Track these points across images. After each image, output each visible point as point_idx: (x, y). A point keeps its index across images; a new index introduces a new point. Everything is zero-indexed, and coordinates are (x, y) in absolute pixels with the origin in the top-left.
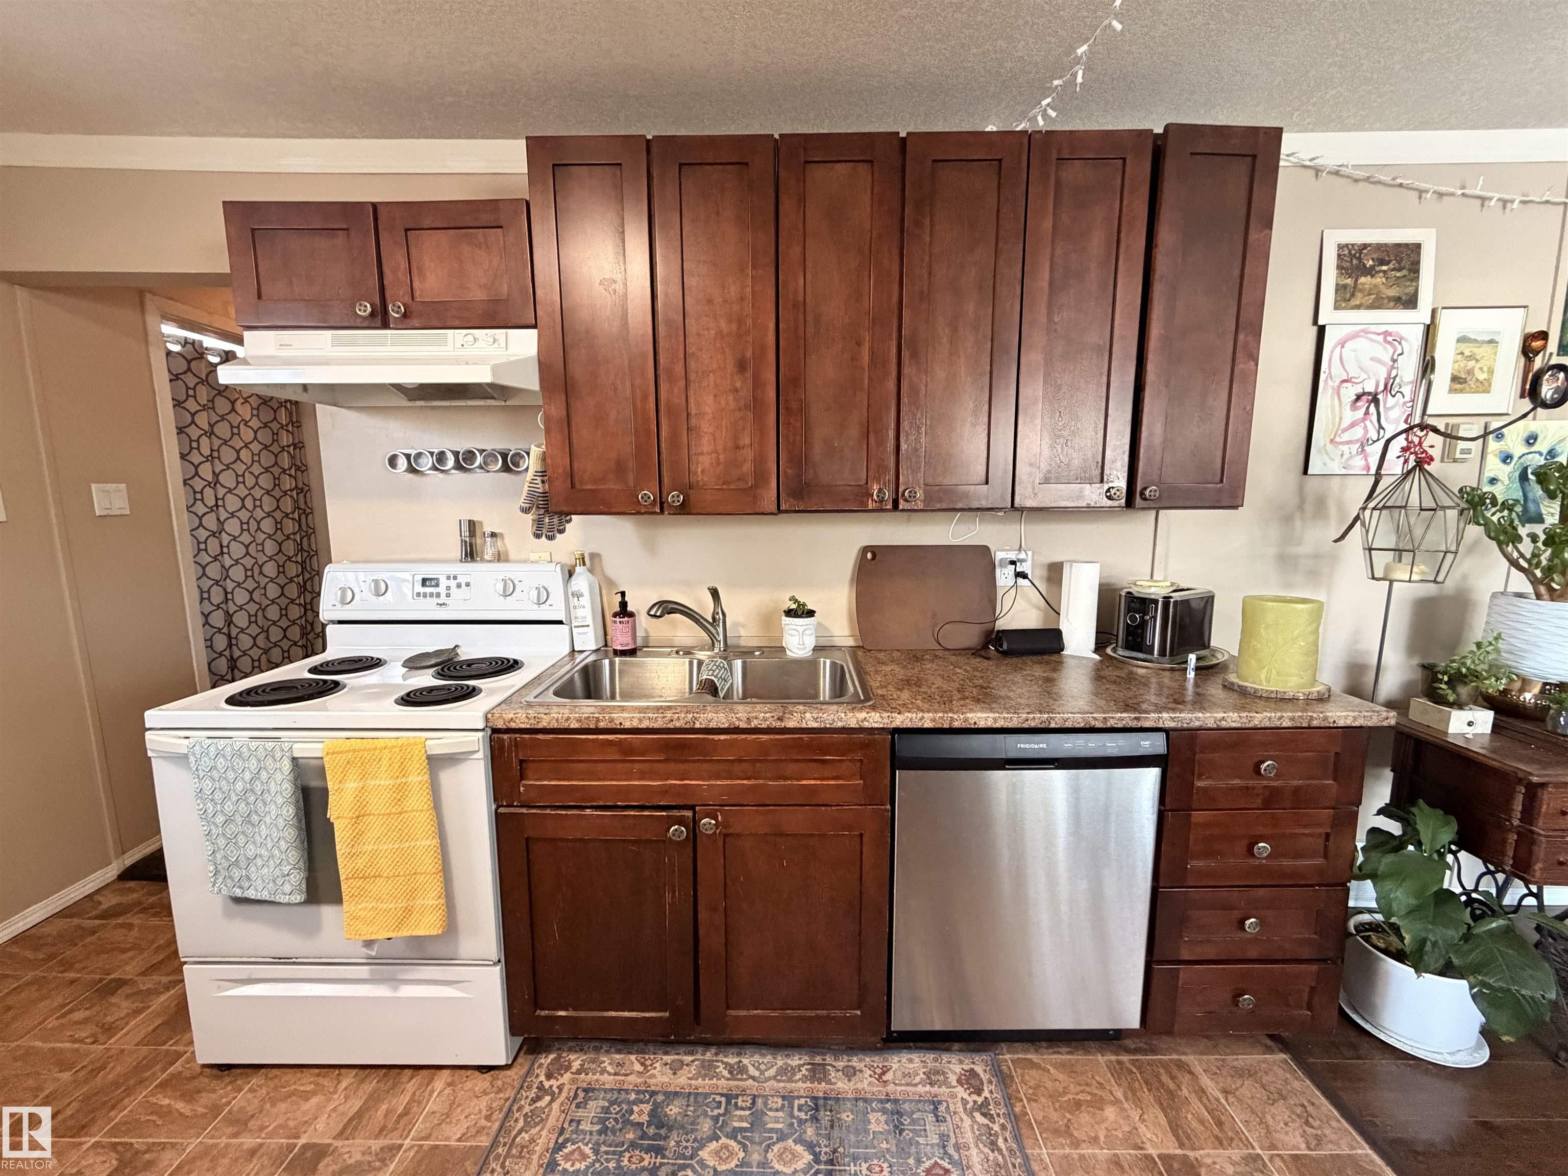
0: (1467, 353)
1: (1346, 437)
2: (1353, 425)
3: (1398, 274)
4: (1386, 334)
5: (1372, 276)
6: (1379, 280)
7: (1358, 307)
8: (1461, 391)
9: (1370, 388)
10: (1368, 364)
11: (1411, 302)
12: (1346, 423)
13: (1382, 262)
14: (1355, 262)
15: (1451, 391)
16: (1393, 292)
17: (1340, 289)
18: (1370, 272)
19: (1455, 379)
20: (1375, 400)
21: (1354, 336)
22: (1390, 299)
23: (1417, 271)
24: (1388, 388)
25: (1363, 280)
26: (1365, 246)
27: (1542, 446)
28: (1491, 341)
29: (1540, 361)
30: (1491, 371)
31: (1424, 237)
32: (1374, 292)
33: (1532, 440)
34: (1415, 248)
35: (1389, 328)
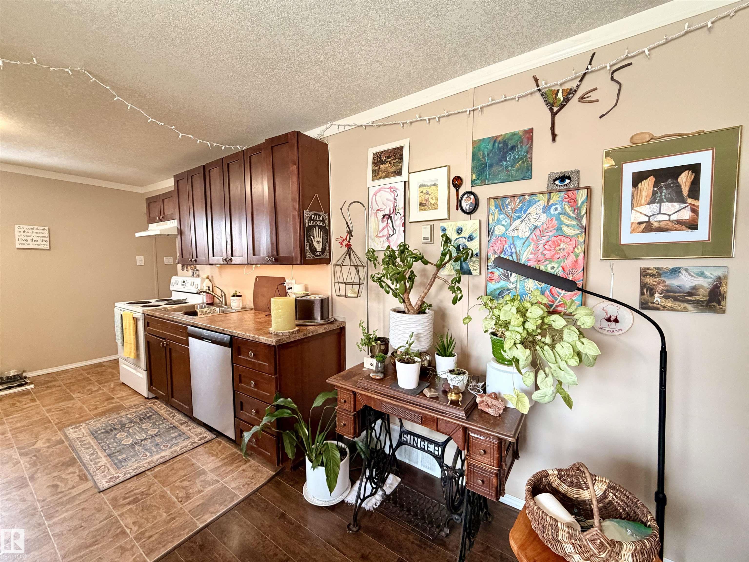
0: (425, 192)
1: (381, 234)
3: (395, 161)
5: (385, 164)
6: (388, 165)
7: (380, 178)
8: (425, 209)
9: (388, 212)
11: (399, 173)
13: (388, 157)
14: (379, 159)
15: (420, 210)
16: (393, 170)
17: (374, 171)
18: (384, 162)
19: (421, 204)
20: (390, 217)
21: (380, 190)
22: (392, 172)
23: (401, 159)
25: (382, 166)
26: (382, 152)
27: (465, 234)
28: (434, 185)
29: (462, 191)
30: (437, 199)
31: (405, 143)
32: (386, 170)
33: (459, 231)
34: (401, 149)
35: (392, 185)
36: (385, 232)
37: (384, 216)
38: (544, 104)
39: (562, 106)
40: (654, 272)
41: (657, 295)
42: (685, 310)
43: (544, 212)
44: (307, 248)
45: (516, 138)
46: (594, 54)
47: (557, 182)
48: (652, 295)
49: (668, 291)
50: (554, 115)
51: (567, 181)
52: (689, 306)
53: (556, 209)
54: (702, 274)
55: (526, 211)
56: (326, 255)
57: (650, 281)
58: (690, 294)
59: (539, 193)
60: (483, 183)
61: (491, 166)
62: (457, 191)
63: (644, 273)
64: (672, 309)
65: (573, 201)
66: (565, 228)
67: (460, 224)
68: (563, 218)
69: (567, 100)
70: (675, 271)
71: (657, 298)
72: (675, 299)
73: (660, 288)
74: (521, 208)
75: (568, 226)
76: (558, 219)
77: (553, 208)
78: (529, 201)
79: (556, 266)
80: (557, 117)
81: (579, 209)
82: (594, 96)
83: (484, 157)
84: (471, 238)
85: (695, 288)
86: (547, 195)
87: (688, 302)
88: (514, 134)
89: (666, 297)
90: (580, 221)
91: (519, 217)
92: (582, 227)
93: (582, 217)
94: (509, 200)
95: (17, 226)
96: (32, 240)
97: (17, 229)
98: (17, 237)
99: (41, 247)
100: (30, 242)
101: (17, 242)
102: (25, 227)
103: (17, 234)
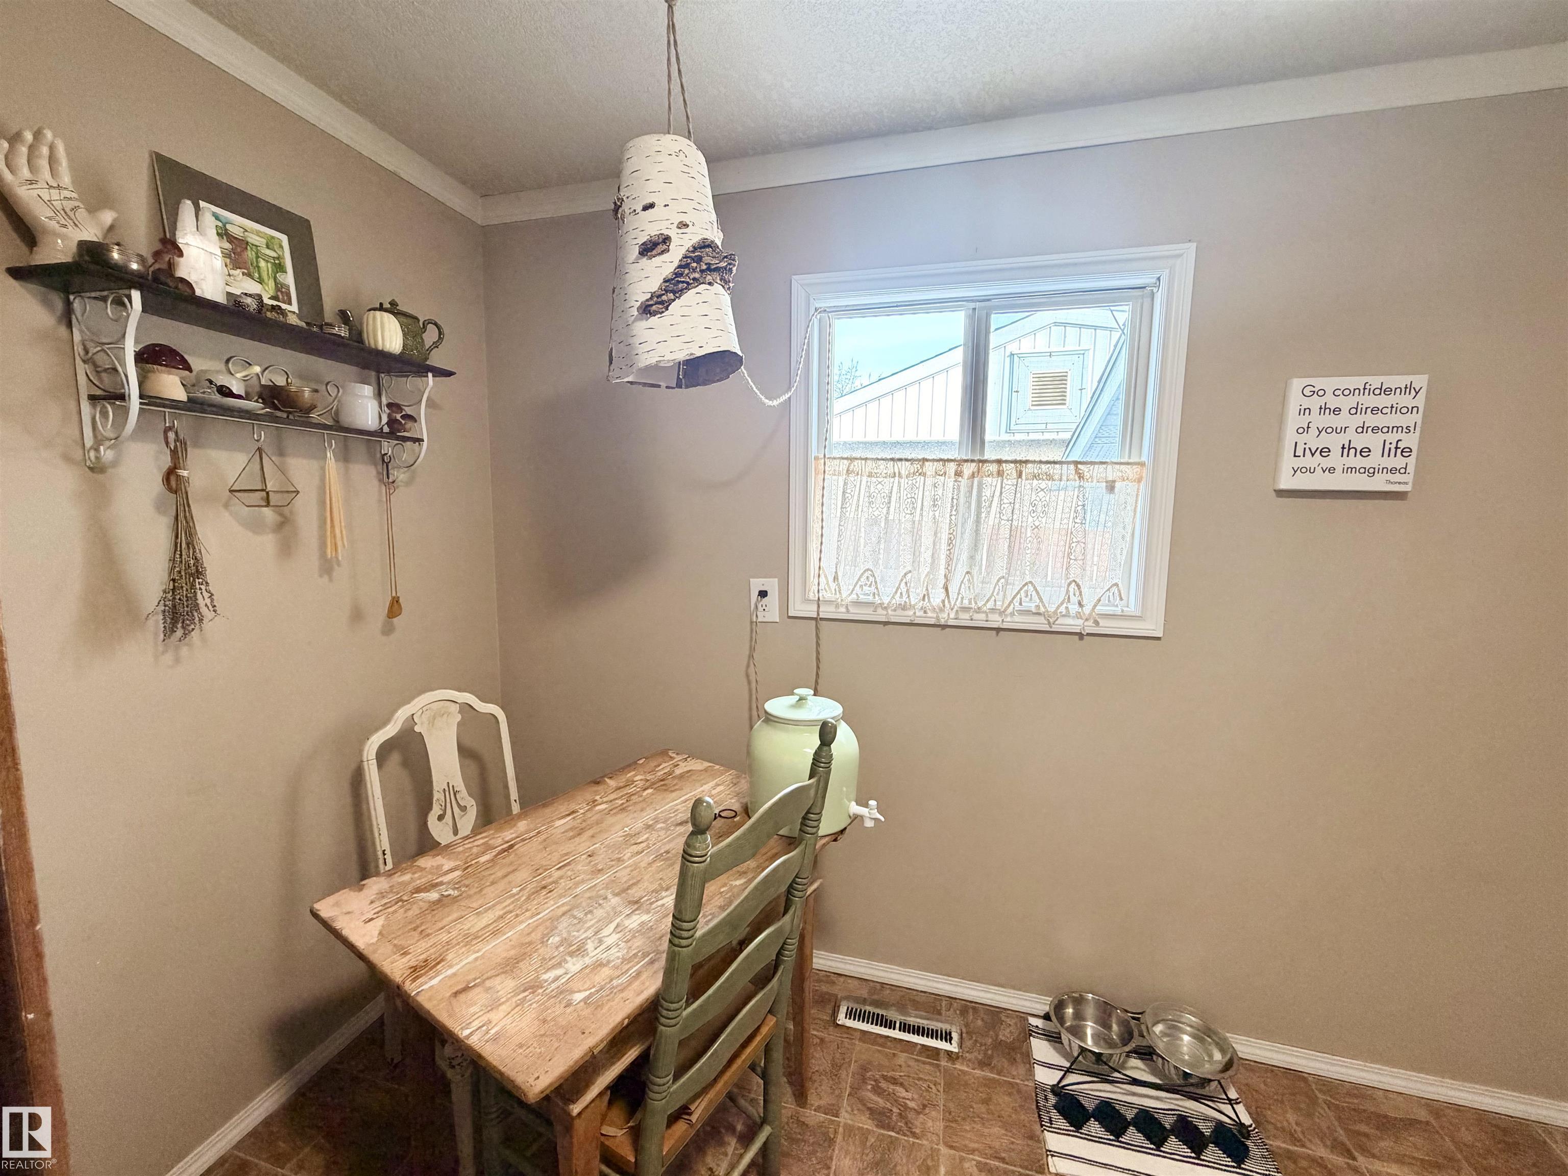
95: (1297, 384)
96: (1346, 449)
97: (1295, 400)
98: (1290, 436)
99: (1378, 483)
100: (1335, 459)
101: (1288, 462)
102: (1329, 383)
103: (1293, 421)
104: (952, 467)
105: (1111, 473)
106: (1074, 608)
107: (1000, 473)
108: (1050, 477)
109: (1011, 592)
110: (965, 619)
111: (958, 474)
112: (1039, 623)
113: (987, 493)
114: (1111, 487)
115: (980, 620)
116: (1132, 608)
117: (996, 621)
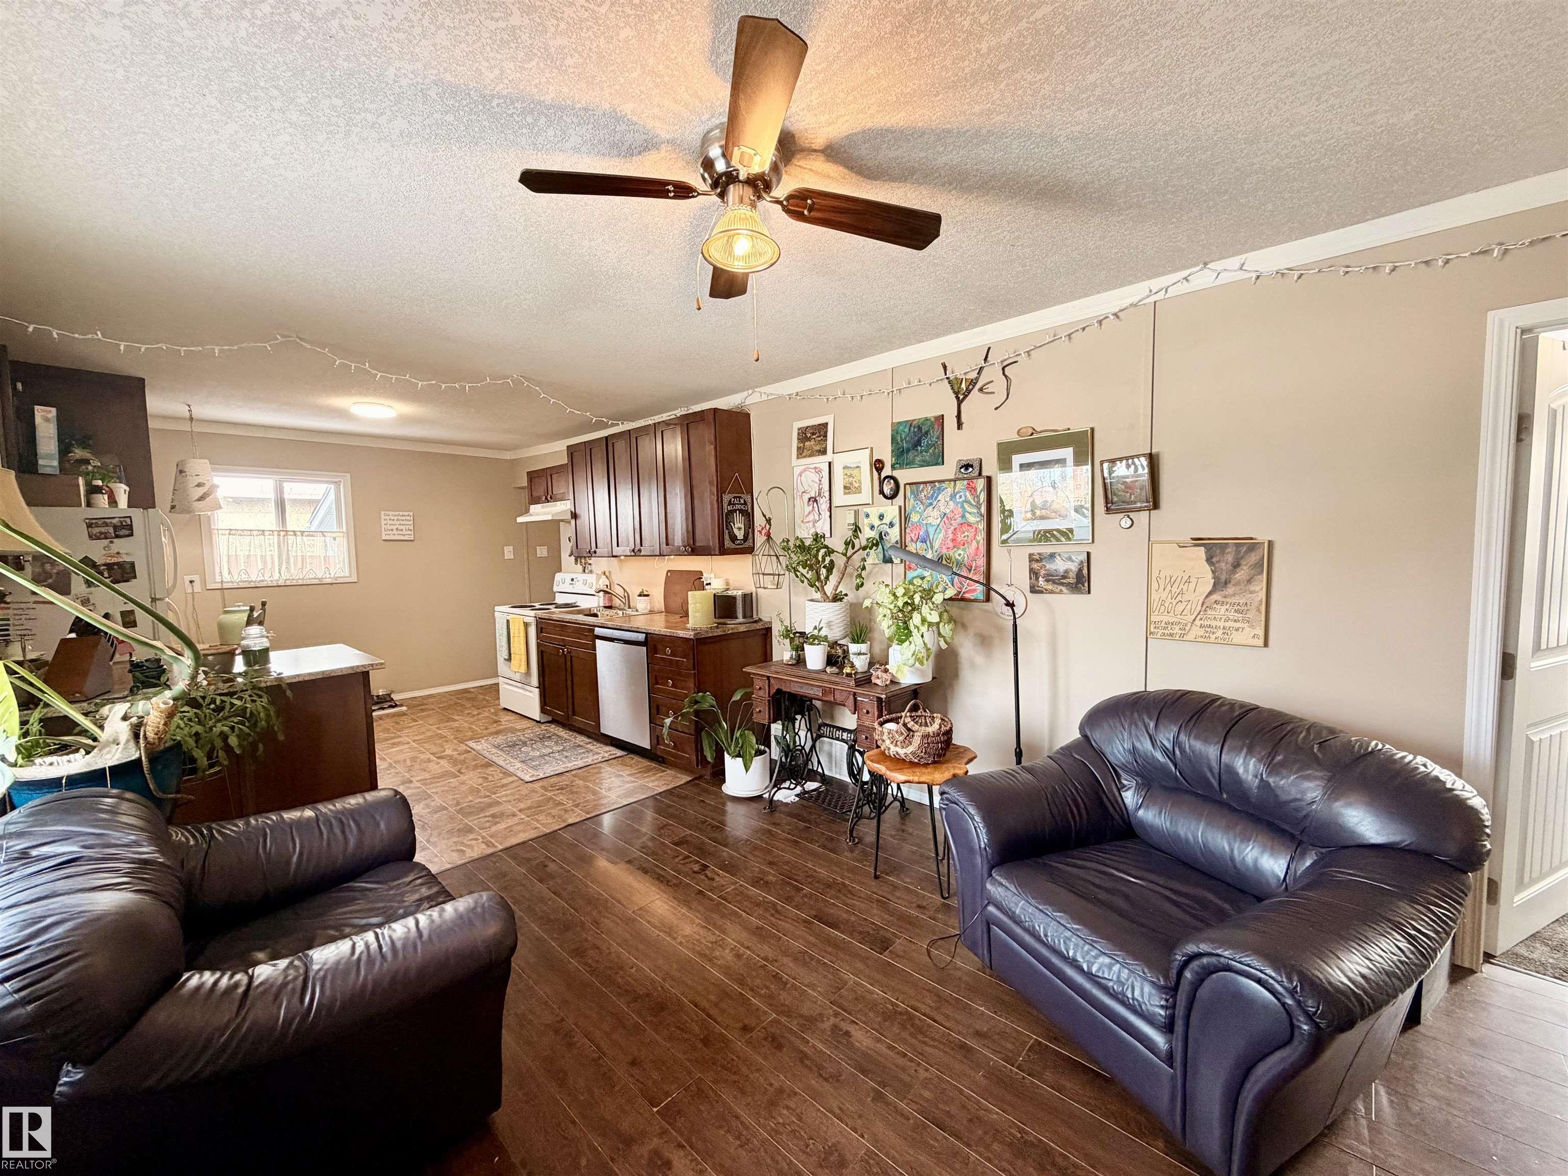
0: (849, 474)
1: (807, 520)
2: (809, 513)
3: (819, 439)
4: (815, 468)
5: (810, 441)
6: (812, 442)
7: (805, 457)
8: (849, 493)
9: (813, 495)
10: (810, 483)
11: (824, 452)
12: (806, 513)
13: (813, 434)
14: (804, 435)
15: (845, 493)
16: (817, 448)
17: (799, 448)
18: (809, 439)
19: (845, 487)
20: (816, 501)
21: (805, 470)
22: (817, 451)
23: (826, 436)
24: (819, 494)
25: (807, 443)
26: (807, 427)
27: (887, 520)
28: (858, 467)
29: (883, 475)
30: (860, 482)
31: (828, 419)
32: (810, 448)
33: (881, 517)
34: (825, 425)
35: (817, 465)
36: (811, 518)
37: (809, 499)
38: (951, 391)
39: (966, 396)
40: (1037, 557)
41: (1041, 579)
42: (1061, 592)
43: (951, 500)
44: (727, 537)
45: (929, 423)
46: (989, 348)
47: (962, 470)
48: (1037, 579)
49: (1048, 575)
50: (960, 403)
51: (971, 469)
52: (1063, 588)
53: (961, 497)
54: (1070, 559)
55: (936, 497)
56: (749, 544)
57: (1035, 566)
58: (1064, 577)
59: (947, 480)
60: (901, 468)
61: (908, 450)
62: (880, 474)
63: (1031, 559)
64: (1052, 592)
65: (973, 490)
66: (967, 515)
67: (882, 510)
68: (966, 505)
69: (969, 391)
70: (1052, 556)
71: (1041, 581)
72: (1054, 582)
73: (1043, 572)
74: (932, 495)
75: (970, 513)
76: (963, 507)
77: (958, 496)
78: (939, 489)
79: (962, 553)
80: (963, 406)
81: (978, 497)
82: (990, 388)
83: (902, 441)
84: (891, 525)
85: (1066, 571)
86: (952, 483)
87: (1062, 584)
88: (927, 419)
89: (1047, 581)
90: (979, 509)
91: (931, 504)
92: (981, 515)
93: (981, 505)
94: (922, 486)
95: (383, 513)
96: (397, 529)
97: (383, 517)
98: (383, 526)
99: (406, 538)
100: (395, 532)
101: (384, 533)
102: (391, 513)
103: (383, 522)
104: (276, 533)
105: (334, 535)
106: (328, 576)
107: (295, 535)
108: (313, 536)
109: (305, 572)
110: (288, 583)
111: (279, 535)
112: (316, 582)
113: (290, 542)
114: (335, 539)
115: (294, 583)
116: (347, 574)
117: (300, 582)
